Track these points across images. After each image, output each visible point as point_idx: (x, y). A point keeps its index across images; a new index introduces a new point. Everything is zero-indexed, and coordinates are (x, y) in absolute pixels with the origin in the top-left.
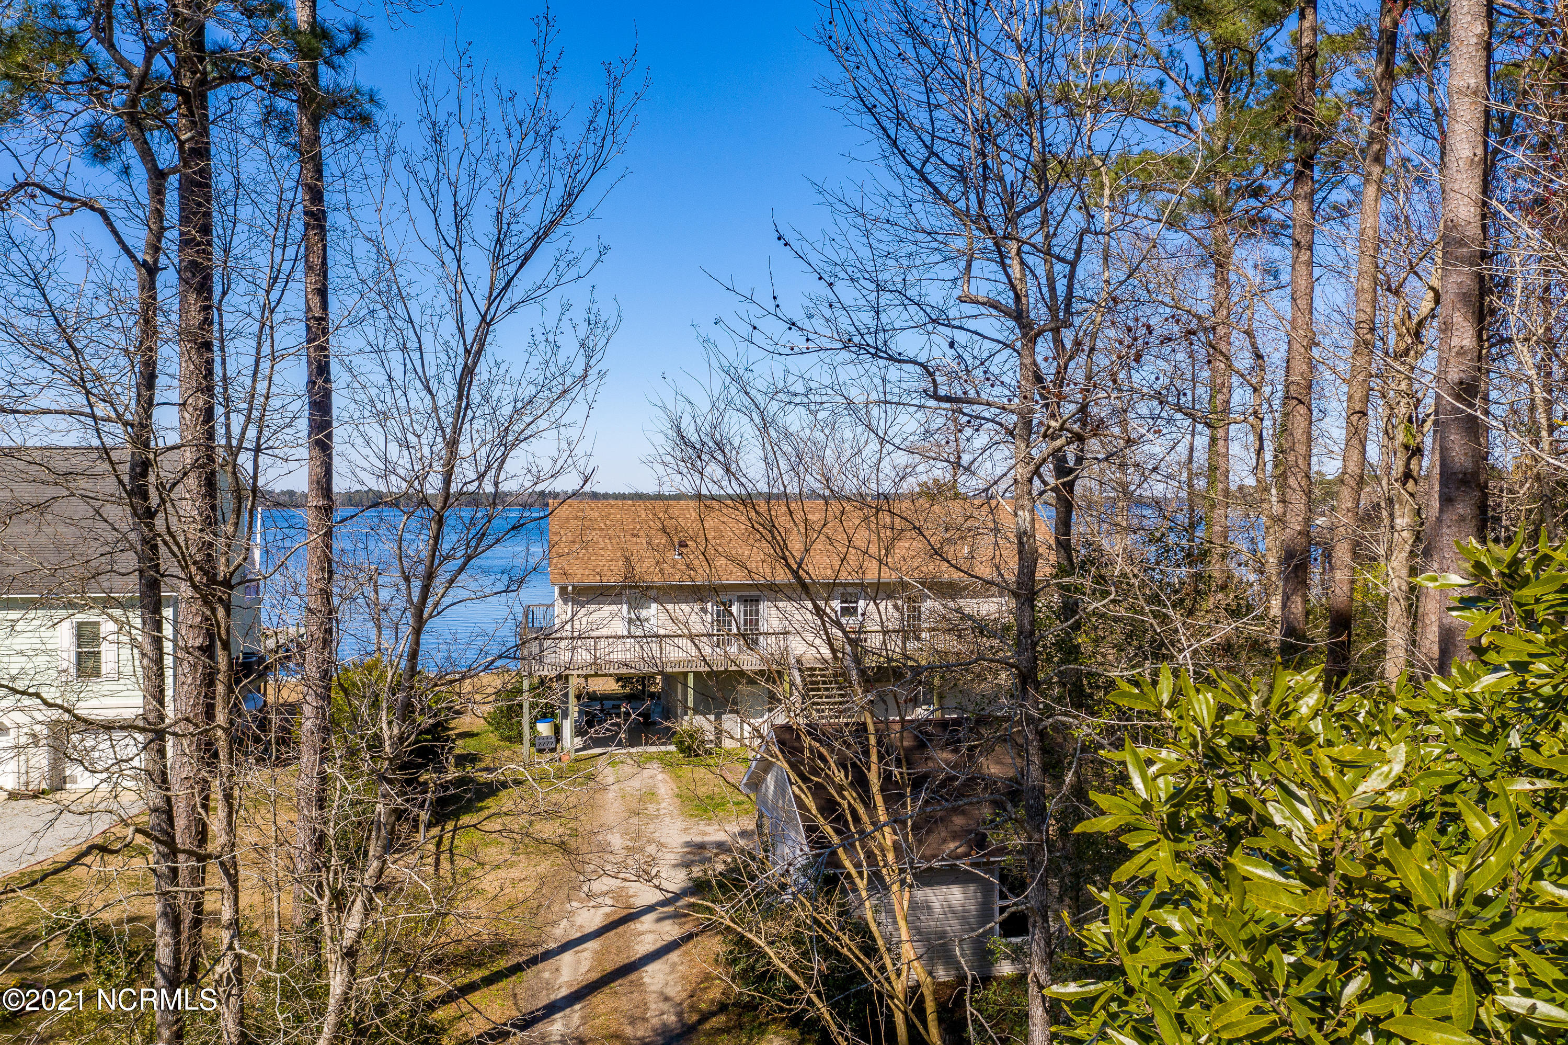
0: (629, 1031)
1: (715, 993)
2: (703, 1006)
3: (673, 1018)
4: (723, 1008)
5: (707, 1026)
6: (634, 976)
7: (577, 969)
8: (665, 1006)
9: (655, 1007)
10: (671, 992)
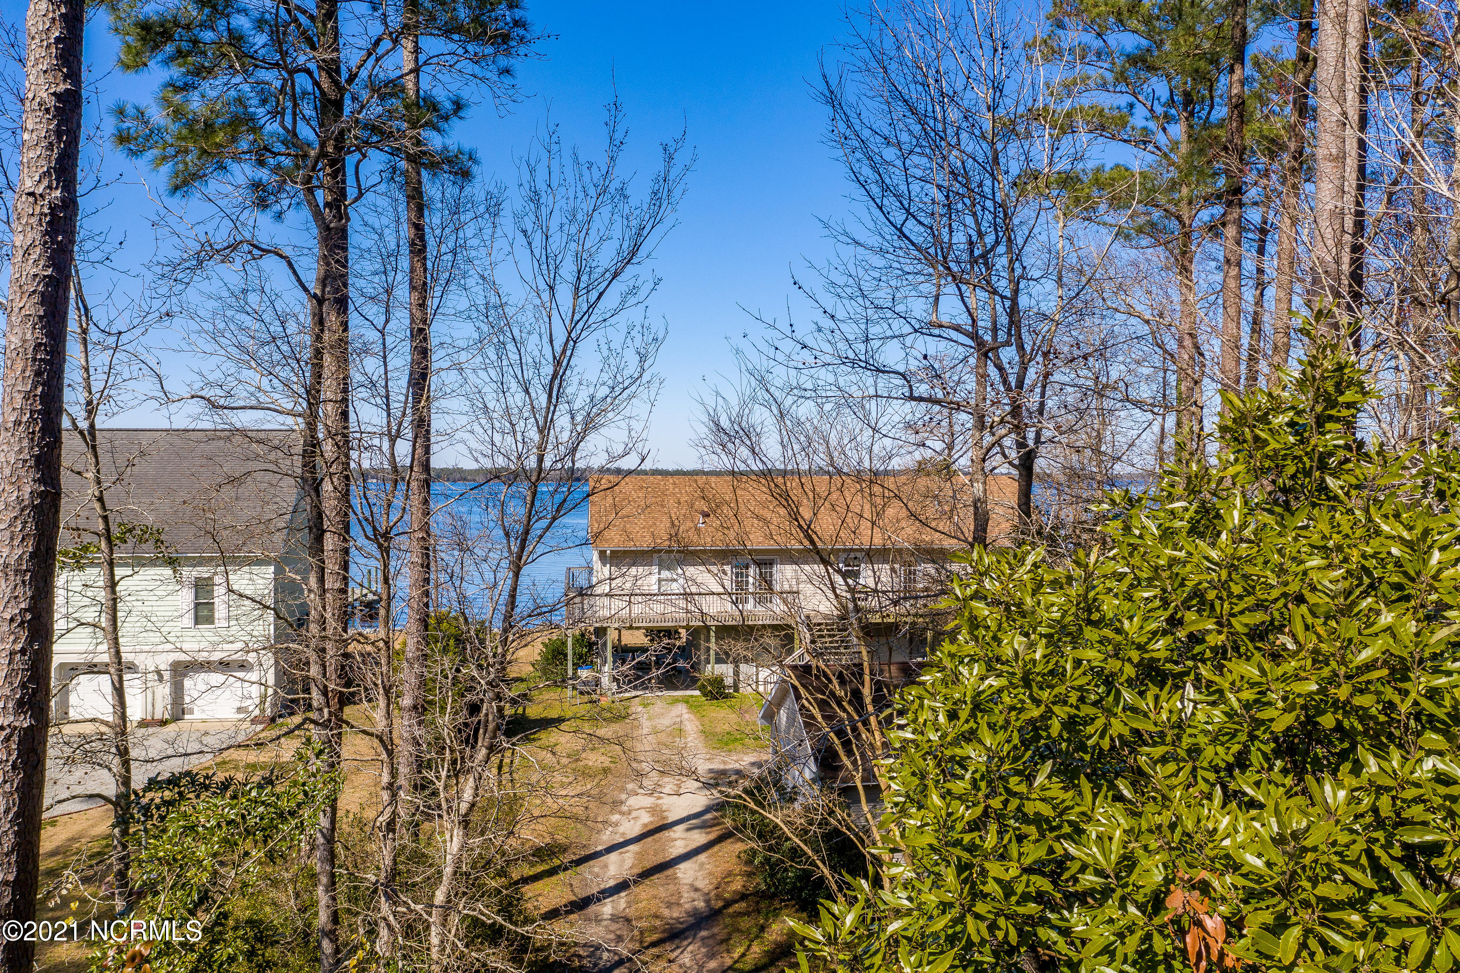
0: (666, 912)
1: (737, 885)
2: (727, 895)
3: (702, 904)
4: (743, 896)
5: (731, 910)
6: (669, 872)
7: (621, 866)
8: (696, 895)
9: (687, 895)
10: (700, 884)
